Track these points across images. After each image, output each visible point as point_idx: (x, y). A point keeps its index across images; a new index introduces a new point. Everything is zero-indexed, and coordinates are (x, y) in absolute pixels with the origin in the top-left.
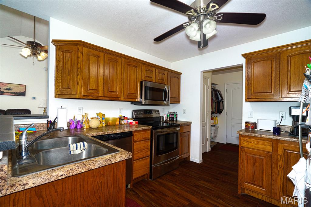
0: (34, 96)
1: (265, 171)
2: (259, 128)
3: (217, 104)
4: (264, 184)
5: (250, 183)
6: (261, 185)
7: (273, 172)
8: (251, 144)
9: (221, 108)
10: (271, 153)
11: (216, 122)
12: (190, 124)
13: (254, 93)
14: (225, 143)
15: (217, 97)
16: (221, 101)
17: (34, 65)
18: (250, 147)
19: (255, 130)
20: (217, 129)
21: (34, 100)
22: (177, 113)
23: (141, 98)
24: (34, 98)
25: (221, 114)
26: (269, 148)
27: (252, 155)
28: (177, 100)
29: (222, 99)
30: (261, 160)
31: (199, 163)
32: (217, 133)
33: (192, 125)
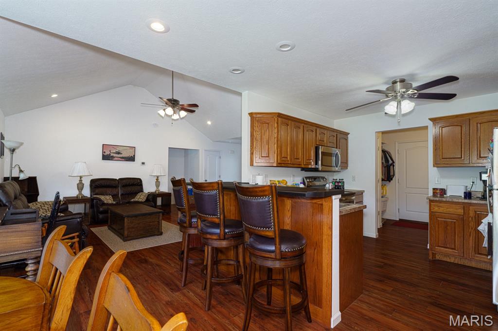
0: (144, 162)
1: (457, 234)
2: (449, 194)
3: (387, 169)
4: (456, 246)
5: (442, 247)
6: (453, 247)
7: (465, 234)
8: (442, 209)
9: (391, 174)
10: (462, 215)
11: (385, 192)
12: (362, 193)
13: (443, 158)
14: (398, 219)
15: (387, 161)
16: (391, 165)
17: (172, 126)
18: (441, 211)
19: (445, 196)
20: (387, 201)
21: (143, 167)
22: (344, 180)
23: (316, 163)
24: (143, 163)
25: (391, 181)
26: (460, 211)
27: (443, 219)
28: (345, 165)
29: (394, 162)
30: (453, 223)
31: (375, 237)
32: (386, 207)
33: (364, 194)
